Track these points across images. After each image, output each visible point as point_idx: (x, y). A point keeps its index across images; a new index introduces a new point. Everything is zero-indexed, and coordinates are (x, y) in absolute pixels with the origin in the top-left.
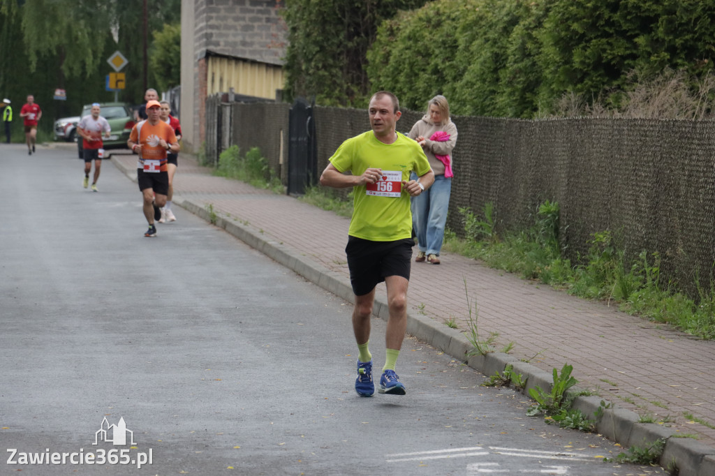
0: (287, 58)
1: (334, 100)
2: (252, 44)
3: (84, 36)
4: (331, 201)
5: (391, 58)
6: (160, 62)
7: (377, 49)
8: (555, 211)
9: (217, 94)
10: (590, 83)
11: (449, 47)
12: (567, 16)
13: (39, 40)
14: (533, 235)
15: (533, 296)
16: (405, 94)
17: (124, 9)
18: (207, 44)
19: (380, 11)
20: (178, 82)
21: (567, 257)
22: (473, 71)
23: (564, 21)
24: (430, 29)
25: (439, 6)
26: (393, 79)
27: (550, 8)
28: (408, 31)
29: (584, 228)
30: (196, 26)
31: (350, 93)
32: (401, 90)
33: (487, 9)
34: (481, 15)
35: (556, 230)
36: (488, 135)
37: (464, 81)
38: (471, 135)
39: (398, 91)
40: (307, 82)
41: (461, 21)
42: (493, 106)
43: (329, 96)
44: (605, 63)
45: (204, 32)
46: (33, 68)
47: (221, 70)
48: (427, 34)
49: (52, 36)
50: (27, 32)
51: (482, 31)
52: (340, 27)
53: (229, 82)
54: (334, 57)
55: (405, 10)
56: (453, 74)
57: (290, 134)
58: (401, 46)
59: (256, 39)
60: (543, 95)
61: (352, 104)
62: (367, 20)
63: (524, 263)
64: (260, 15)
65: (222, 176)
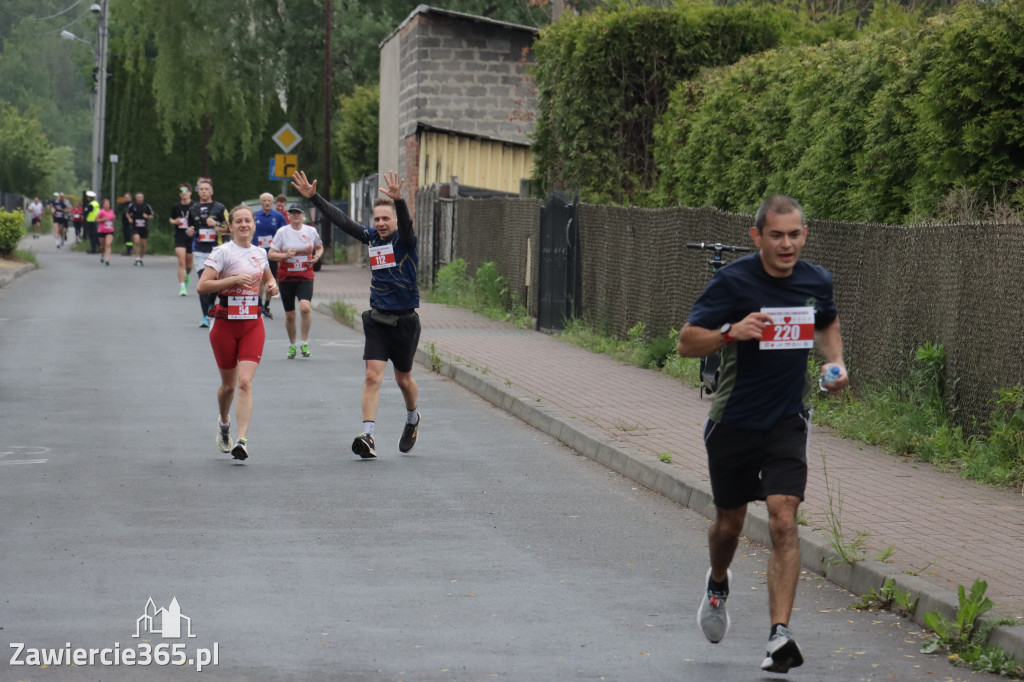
0: (536, 134)
1: (604, 195)
2: (482, 114)
3: (239, 103)
4: (603, 341)
5: (691, 135)
6: (348, 139)
7: (670, 122)
8: (938, 358)
9: (434, 186)
10: (988, 173)
11: (777, 120)
12: (955, 77)
13: (176, 107)
14: (907, 391)
15: (911, 479)
16: (711, 187)
17: (298, 63)
18: (418, 114)
19: (672, 68)
20: (376, 168)
21: (957, 424)
22: (814, 155)
23: (952, 84)
24: (749, 94)
25: (762, 61)
26: (693, 165)
27: (929, 65)
28: (715, 97)
29: (982, 382)
30: (402, 88)
31: (628, 186)
32: (704, 181)
33: (835, 66)
34: (825, 74)
35: (941, 384)
36: (838, 248)
37: (800, 169)
38: (813, 247)
39: (701, 183)
40: (567, 169)
41: (794, 82)
42: (843, 206)
43: (597, 189)
44: (1010, 145)
45: (415, 96)
46: (168, 148)
47: (438, 151)
48: (745, 101)
49: (194, 102)
50: (158, 97)
51: (826, 98)
52: (613, 91)
53: (449, 169)
54: (605, 134)
55: (708, 67)
56: (783, 159)
57: (542, 243)
58: (706, 119)
59: (489, 107)
60: (919, 190)
61: (631, 200)
62: (653, 82)
63: (893, 431)
64: (494, 74)
65: (440, 302)
